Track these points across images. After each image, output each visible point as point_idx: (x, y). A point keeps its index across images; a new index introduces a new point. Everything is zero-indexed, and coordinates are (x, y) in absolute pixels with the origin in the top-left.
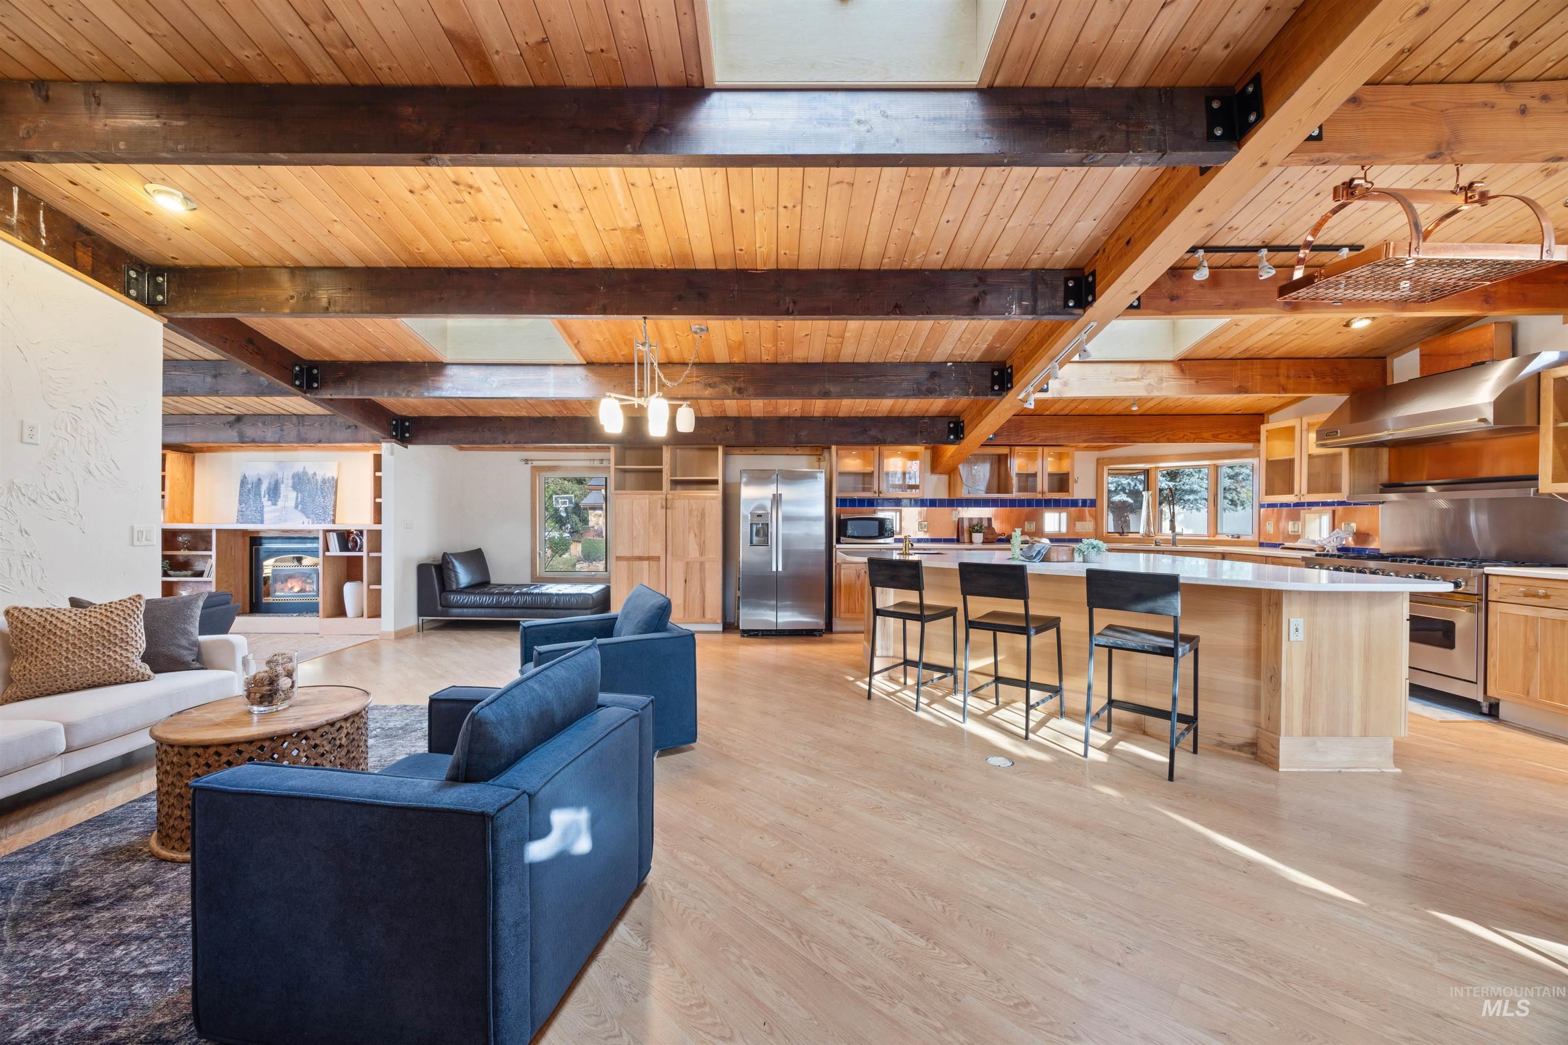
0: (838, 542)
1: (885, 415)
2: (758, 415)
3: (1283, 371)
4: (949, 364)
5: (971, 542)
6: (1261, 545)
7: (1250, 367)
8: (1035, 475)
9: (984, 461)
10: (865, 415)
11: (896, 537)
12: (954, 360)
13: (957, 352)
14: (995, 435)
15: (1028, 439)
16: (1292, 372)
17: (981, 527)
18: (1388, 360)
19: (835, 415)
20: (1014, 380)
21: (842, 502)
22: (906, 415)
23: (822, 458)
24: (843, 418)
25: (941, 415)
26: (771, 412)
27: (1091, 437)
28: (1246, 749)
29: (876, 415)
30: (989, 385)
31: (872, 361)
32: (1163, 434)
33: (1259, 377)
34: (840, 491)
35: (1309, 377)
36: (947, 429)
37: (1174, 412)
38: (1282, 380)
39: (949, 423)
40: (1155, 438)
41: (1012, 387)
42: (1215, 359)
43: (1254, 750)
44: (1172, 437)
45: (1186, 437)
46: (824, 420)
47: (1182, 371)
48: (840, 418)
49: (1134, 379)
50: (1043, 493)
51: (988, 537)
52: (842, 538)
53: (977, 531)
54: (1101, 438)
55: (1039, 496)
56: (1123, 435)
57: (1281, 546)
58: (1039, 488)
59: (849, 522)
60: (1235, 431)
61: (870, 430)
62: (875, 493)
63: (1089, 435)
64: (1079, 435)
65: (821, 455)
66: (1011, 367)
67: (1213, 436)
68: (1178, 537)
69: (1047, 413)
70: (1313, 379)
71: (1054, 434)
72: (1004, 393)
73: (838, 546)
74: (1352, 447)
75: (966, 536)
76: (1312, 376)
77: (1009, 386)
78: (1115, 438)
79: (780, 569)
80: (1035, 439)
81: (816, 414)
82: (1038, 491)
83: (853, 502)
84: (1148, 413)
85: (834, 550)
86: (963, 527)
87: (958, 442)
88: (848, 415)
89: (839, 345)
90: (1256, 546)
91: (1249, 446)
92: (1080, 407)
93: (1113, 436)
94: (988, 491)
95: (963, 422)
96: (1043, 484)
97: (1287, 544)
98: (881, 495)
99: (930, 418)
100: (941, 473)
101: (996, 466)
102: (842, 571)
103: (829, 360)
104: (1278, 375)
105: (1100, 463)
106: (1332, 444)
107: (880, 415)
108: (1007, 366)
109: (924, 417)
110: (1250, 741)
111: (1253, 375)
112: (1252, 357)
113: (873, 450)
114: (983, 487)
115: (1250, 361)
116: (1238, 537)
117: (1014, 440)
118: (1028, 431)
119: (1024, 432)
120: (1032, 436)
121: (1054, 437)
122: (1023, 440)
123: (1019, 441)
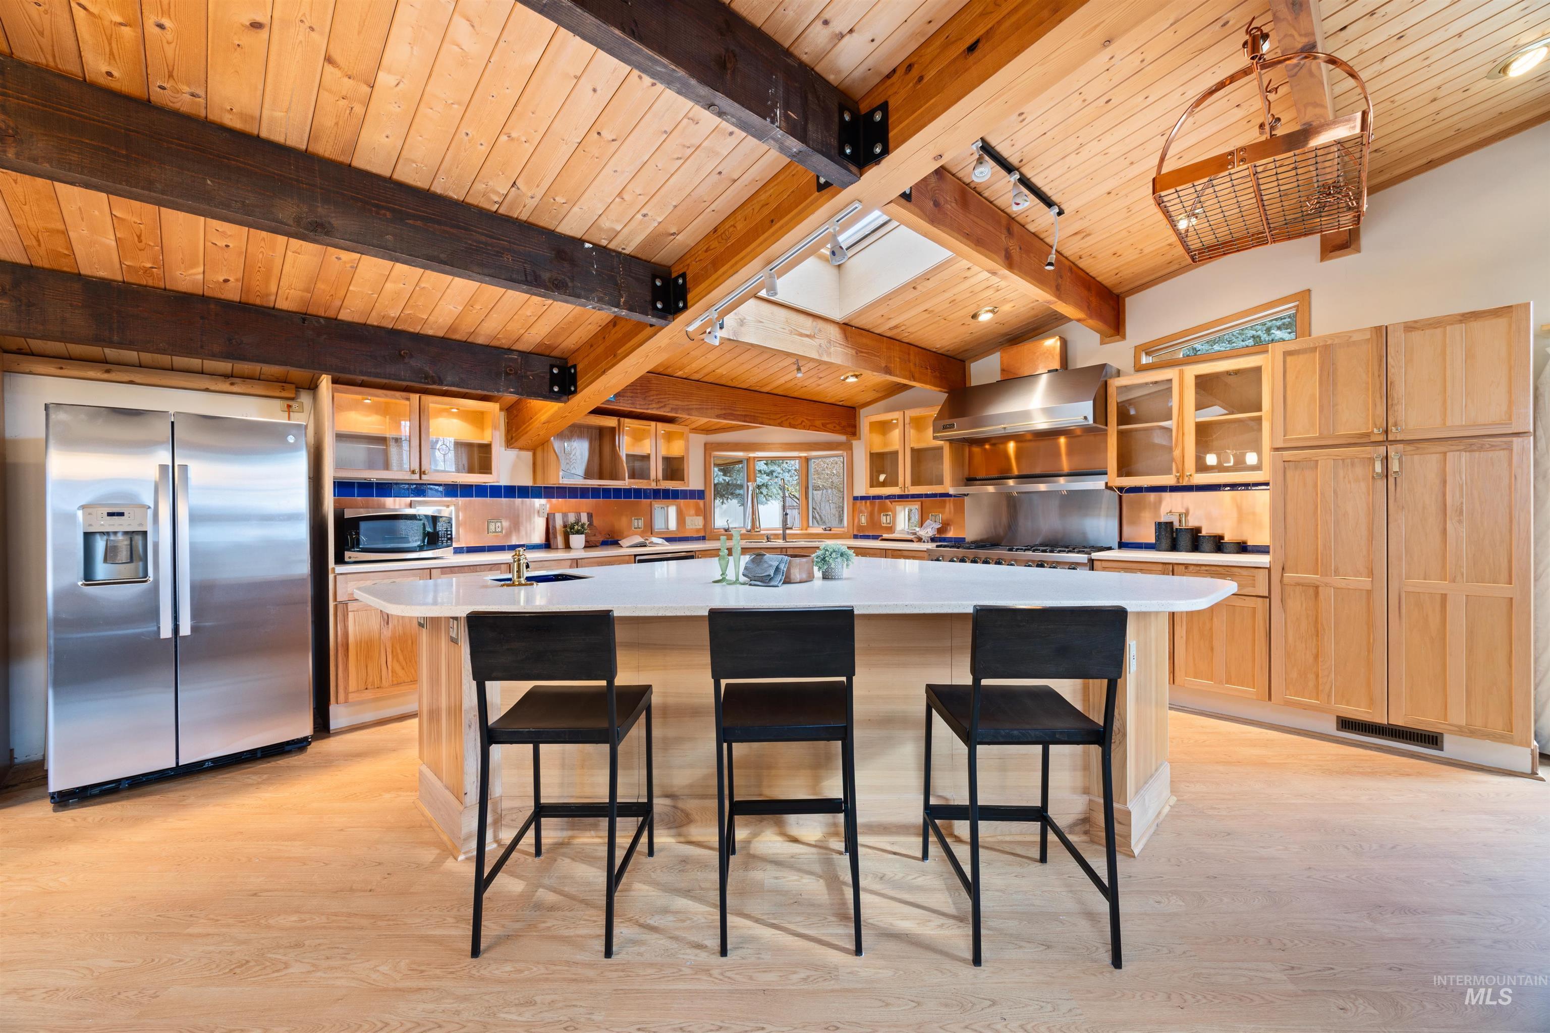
0: (340, 560)
1: (441, 334)
2: (102, 274)
3: (912, 357)
4: (587, 245)
5: (567, 546)
6: (856, 537)
7: (892, 347)
8: (647, 458)
9: (581, 436)
10: (400, 327)
11: (455, 545)
12: (595, 241)
13: (606, 223)
14: (617, 395)
15: (658, 406)
17: (583, 525)
18: (967, 363)
19: (331, 314)
20: (690, 297)
21: (343, 487)
22: (480, 340)
23: (294, 405)
24: (351, 325)
25: (539, 351)
26: (146, 270)
27: (724, 412)
28: (1077, 829)
29: (422, 332)
30: (649, 298)
31: (438, 189)
32: (785, 418)
33: (898, 360)
34: (338, 466)
36: (548, 377)
37: (796, 395)
38: (912, 367)
39: (552, 367)
40: (779, 421)
41: (685, 307)
42: (868, 331)
43: (1087, 827)
44: (793, 422)
45: (803, 424)
46: (304, 320)
47: (846, 337)
48: (343, 322)
49: (807, 336)
50: (657, 481)
51: (589, 539)
52: (347, 554)
53: (578, 532)
54: (732, 414)
55: (653, 486)
56: (752, 414)
57: (880, 538)
58: (653, 475)
59: (363, 525)
60: (837, 421)
61: (411, 356)
62: (413, 472)
65: (292, 399)
66: (683, 276)
67: (824, 425)
68: (788, 532)
69: (679, 374)
70: (929, 371)
71: (686, 403)
72: (670, 317)
73: (341, 569)
74: (951, 441)
75: (560, 540)
77: (681, 305)
78: (746, 416)
79: (185, 630)
81: (282, 304)
82: (652, 479)
83: (368, 488)
84: (775, 392)
85: (331, 577)
86: (554, 527)
87: (565, 398)
88: (362, 321)
89: (359, 109)
90: (850, 538)
91: (842, 438)
92: (719, 371)
93: (744, 413)
94: (588, 475)
95: (575, 367)
96: (656, 469)
97: (885, 536)
98: (424, 477)
99: (521, 353)
100: (521, 449)
101: (597, 444)
102: (351, 615)
103: (326, 149)
105: (709, 448)
106: (941, 437)
107: (430, 332)
108: (674, 275)
109: (510, 350)
110: (1081, 817)
111: (894, 356)
112: (894, 337)
113: (408, 399)
114: (580, 469)
115: (892, 341)
116: (830, 530)
117: (641, 405)
118: (657, 395)
119: (653, 396)
120: (661, 402)
121: (686, 407)
122: (651, 406)
123: (646, 407)
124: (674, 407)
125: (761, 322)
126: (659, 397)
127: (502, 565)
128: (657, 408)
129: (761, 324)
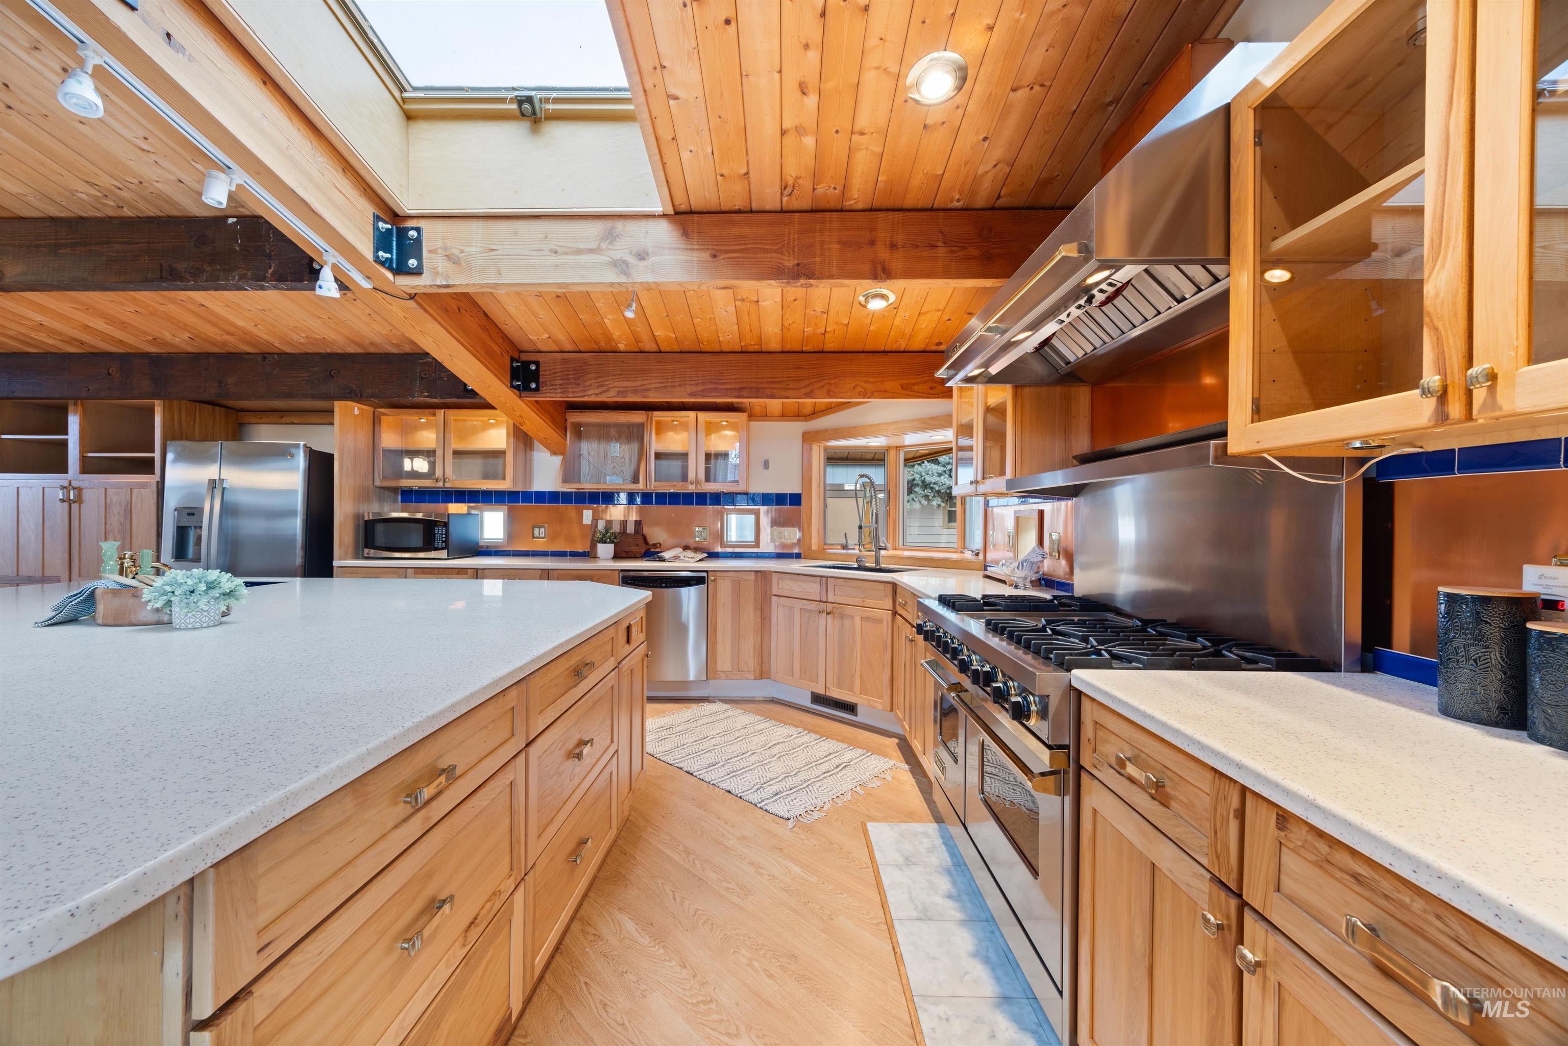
3: (883, 235)
7: (818, 226)
15: (597, 391)
16: (900, 238)
17: (613, 534)
27: (701, 387)
33: (835, 246)
35: (934, 247)
38: (883, 253)
40: (807, 390)
42: (749, 211)
47: (685, 233)
49: (590, 251)
50: (697, 482)
55: (691, 488)
56: (754, 385)
58: (691, 475)
63: (697, 385)
64: (680, 386)
67: (906, 387)
70: (942, 251)
71: (640, 383)
76: (940, 244)
78: (741, 389)
80: (607, 391)
93: (737, 386)
104: (872, 243)
105: (809, 438)
111: (822, 243)
115: (819, 215)
117: (573, 392)
118: (596, 378)
119: (590, 380)
120: (602, 386)
121: (640, 388)
122: (588, 393)
123: (581, 394)
124: (621, 389)
125: (494, 250)
126: (599, 380)
127: (469, 570)
128: (597, 395)
129: (493, 253)
